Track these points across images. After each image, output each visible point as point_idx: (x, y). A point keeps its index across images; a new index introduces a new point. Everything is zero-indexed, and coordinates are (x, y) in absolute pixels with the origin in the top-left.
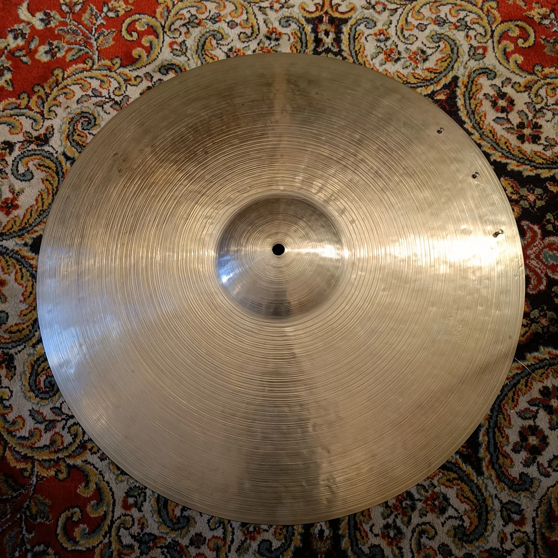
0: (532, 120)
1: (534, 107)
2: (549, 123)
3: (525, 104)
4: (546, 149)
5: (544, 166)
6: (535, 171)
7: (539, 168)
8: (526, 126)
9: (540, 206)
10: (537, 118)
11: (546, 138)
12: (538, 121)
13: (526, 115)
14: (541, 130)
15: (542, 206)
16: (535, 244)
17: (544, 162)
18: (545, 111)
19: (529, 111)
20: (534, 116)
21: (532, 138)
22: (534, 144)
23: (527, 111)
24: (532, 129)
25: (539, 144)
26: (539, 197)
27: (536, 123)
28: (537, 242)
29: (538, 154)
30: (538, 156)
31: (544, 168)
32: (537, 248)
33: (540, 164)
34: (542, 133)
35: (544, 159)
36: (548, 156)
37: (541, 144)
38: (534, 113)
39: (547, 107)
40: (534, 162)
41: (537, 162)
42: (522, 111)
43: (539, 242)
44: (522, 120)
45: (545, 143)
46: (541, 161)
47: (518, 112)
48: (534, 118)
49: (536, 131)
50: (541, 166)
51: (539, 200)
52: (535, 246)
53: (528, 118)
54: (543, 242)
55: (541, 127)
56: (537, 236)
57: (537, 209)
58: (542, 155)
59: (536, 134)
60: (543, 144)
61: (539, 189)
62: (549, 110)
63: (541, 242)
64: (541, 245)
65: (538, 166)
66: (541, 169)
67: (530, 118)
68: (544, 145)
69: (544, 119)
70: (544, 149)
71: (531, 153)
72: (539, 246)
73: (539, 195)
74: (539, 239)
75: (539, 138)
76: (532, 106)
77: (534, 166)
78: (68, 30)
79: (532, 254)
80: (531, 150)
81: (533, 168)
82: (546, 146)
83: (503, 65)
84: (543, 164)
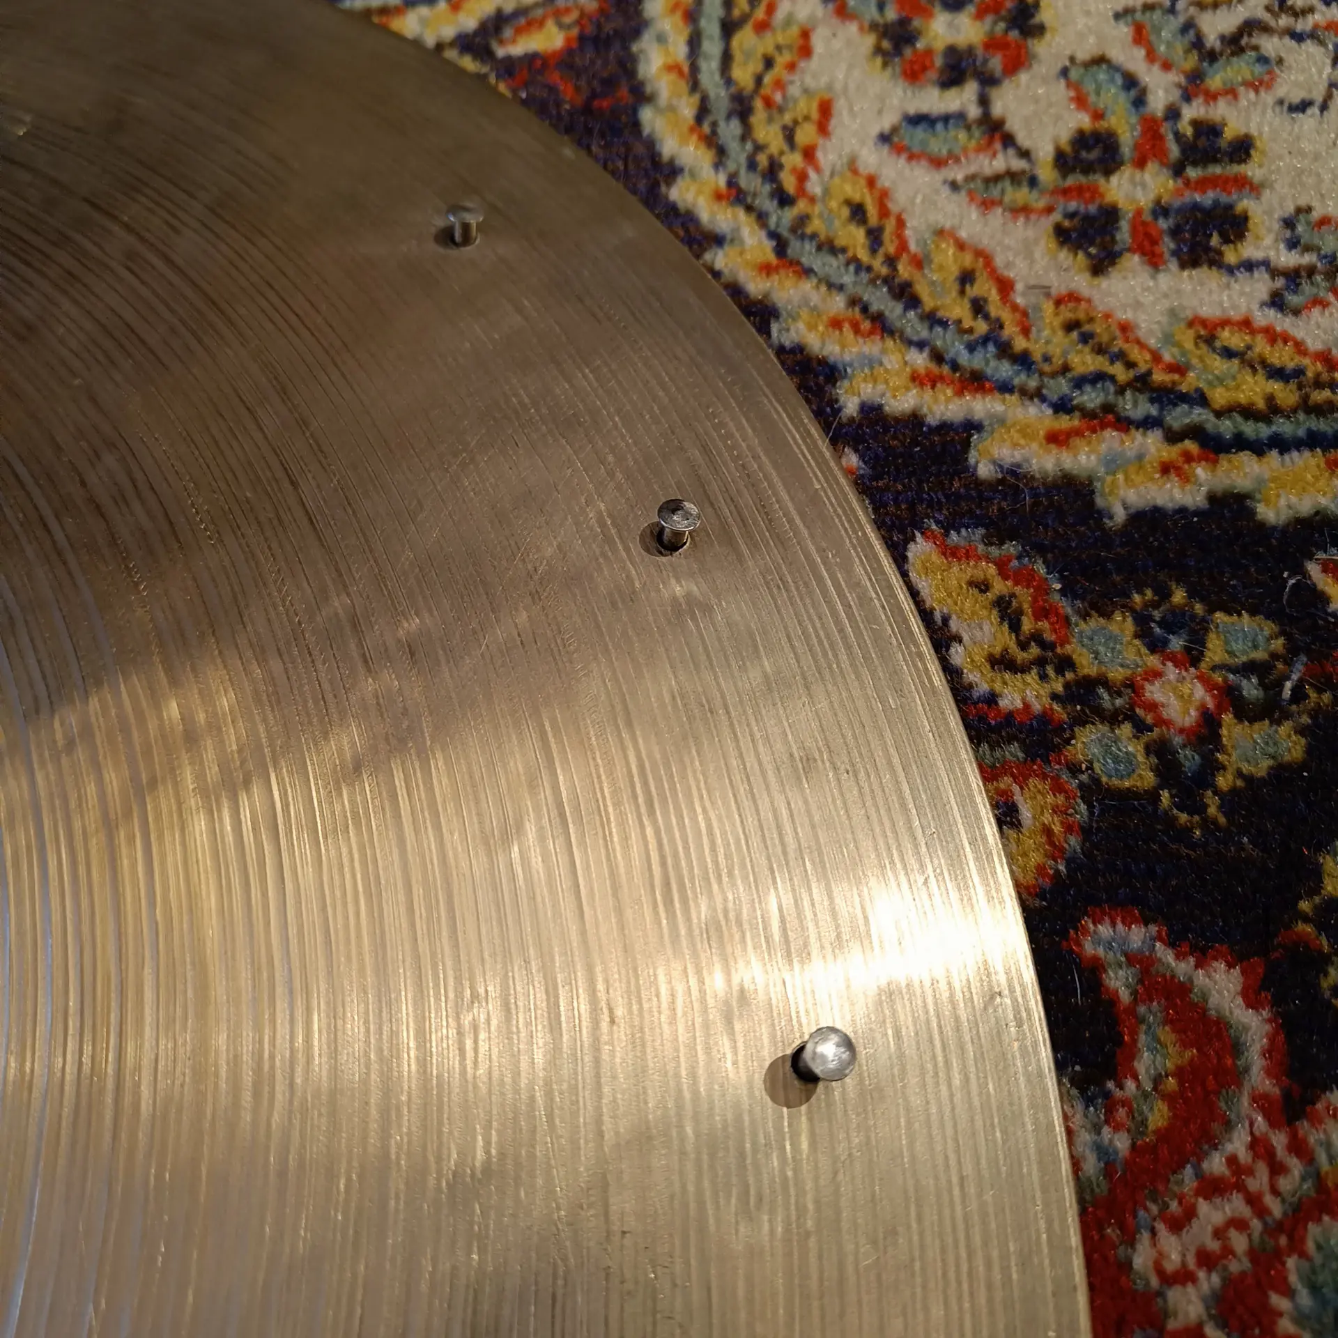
0: (1173, 114)
1: (1189, 26)
2: (1308, 121)
3: (1118, 16)
4: (1293, 299)
5: (1283, 427)
6: (1201, 472)
7: (1240, 443)
8: (1126, 150)
9: (1262, 768)
10: (1212, 97)
11: (1289, 223)
12: (1220, 110)
13: (1130, 82)
14: (1252, 170)
15: (1282, 773)
16: (1216, 1164)
17: (1286, 395)
18: (1270, 45)
19: (1151, 56)
20: (1193, 86)
21: (1175, 232)
22: (1203, 273)
23: (1133, 59)
24: (1178, 170)
25: (1231, 270)
26: (1251, 689)
27: (1208, 130)
28: (1238, 1144)
29: (1233, 339)
30: (1228, 353)
31: (1282, 445)
32: (1236, 1205)
33: (1248, 412)
34: (1255, 189)
35: (1277, 373)
36: (1314, 345)
37: (1249, 266)
38: (1191, 62)
39: (1284, 21)
40: (1201, 399)
41: (1220, 397)
42: (1100, 60)
43: (1259, 1146)
44: (1098, 116)
45: (1287, 259)
46: (1254, 389)
47: (1065, 72)
48: (1187, 97)
49: (1202, 185)
50: (1250, 429)
51: (1246, 713)
52: (1212, 1188)
53: (1140, 101)
54: (1298, 1147)
55: (1243, 148)
56: (1234, 1077)
57: (1230, 801)
58: (1261, 346)
59: (1207, 198)
60: (1266, 263)
61: (1246, 621)
62: (1299, 37)
63: (1279, 1140)
64: (1277, 1169)
65: (1226, 427)
66: (1258, 449)
67: (1158, 101)
68: (1274, 272)
69: (1268, 98)
70: (1276, 301)
71: (1168, 339)
72: (1259, 1181)
73: (1249, 668)
74: (1259, 1100)
75: (1235, 226)
76: (1176, 22)
77: (1196, 432)
79: (1184, 1277)
80: (1172, 313)
81: (1190, 446)
82: (1293, 277)
84: (1273, 409)
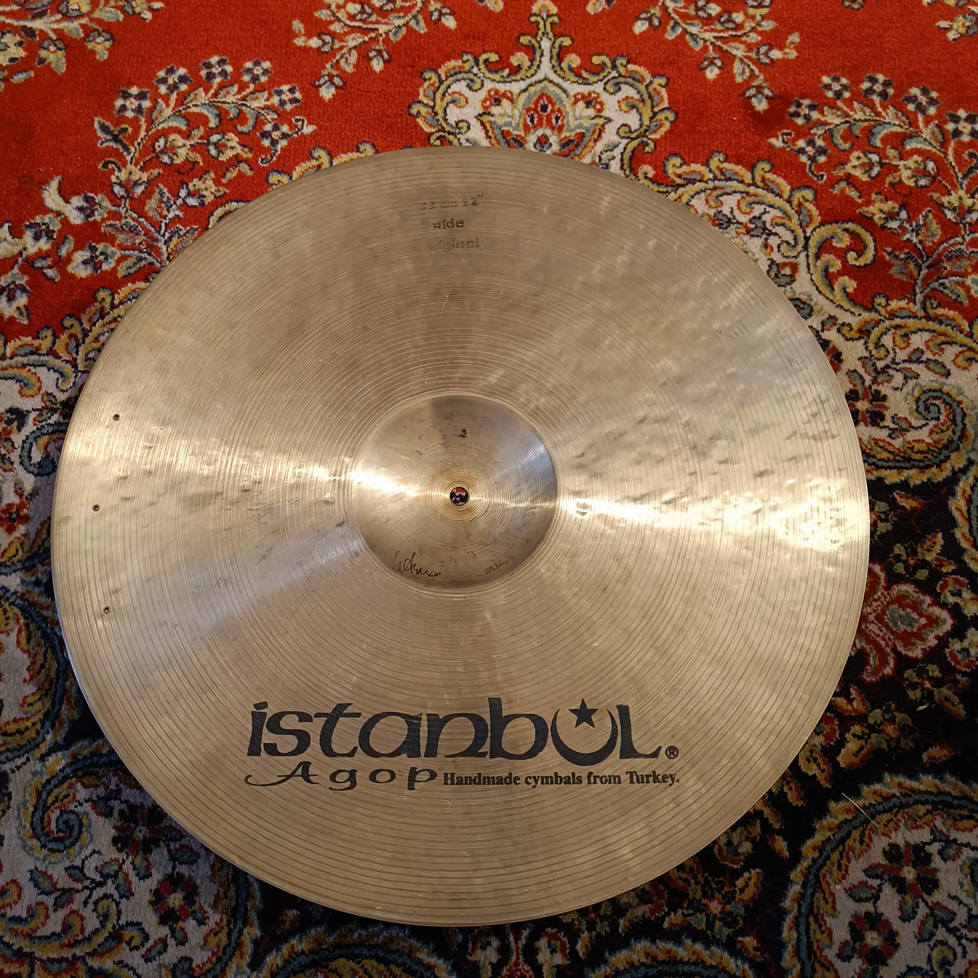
0: (870, 387)
1: (874, 364)
2: (898, 392)
3: (859, 359)
4: (893, 436)
5: (890, 464)
6: (875, 472)
7: (882, 467)
8: (861, 396)
9: (884, 531)
10: (879, 384)
11: (893, 418)
12: (880, 388)
13: (861, 377)
14: (886, 404)
15: (888, 531)
16: (876, 597)
17: (891, 457)
18: (891, 372)
19: (866, 372)
20: (874, 381)
21: (870, 417)
22: (875, 428)
23: (862, 371)
24: (871, 402)
25: (882, 428)
26: (883, 516)
27: (878, 392)
28: (879, 594)
29: (881, 444)
30: (880, 447)
31: (890, 468)
32: (879, 603)
33: (883, 460)
34: (886, 408)
35: (889, 452)
36: (897, 446)
37: (885, 427)
38: (874, 375)
39: (894, 366)
40: (874, 457)
41: (879, 456)
42: (855, 371)
43: (882, 594)
44: (855, 386)
45: (893, 426)
46: (885, 455)
47: (847, 373)
48: (873, 383)
49: (877, 406)
50: (885, 464)
51: (882, 521)
52: (875, 600)
53: (863, 383)
54: (889, 594)
55: (885, 398)
56: (879, 583)
57: (878, 536)
58: (887, 446)
59: (877, 410)
60: (888, 427)
61: (883, 504)
62: (897, 371)
63: (886, 593)
64: (886, 597)
65: (880, 463)
66: (886, 469)
67: (867, 383)
68: (890, 429)
69: (890, 385)
70: (890, 436)
71: (868, 442)
72: (882, 599)
73: (882, 512)
74: (884, 587)
75: (883, 418)
76: (871, 363)
77: (874, 464)
78: (122, 227)
79: (871, 613)
80: (870, 437)
81: (873, 467)
82: (893, 430)
83: (824, 295)
84: (888, 460)
